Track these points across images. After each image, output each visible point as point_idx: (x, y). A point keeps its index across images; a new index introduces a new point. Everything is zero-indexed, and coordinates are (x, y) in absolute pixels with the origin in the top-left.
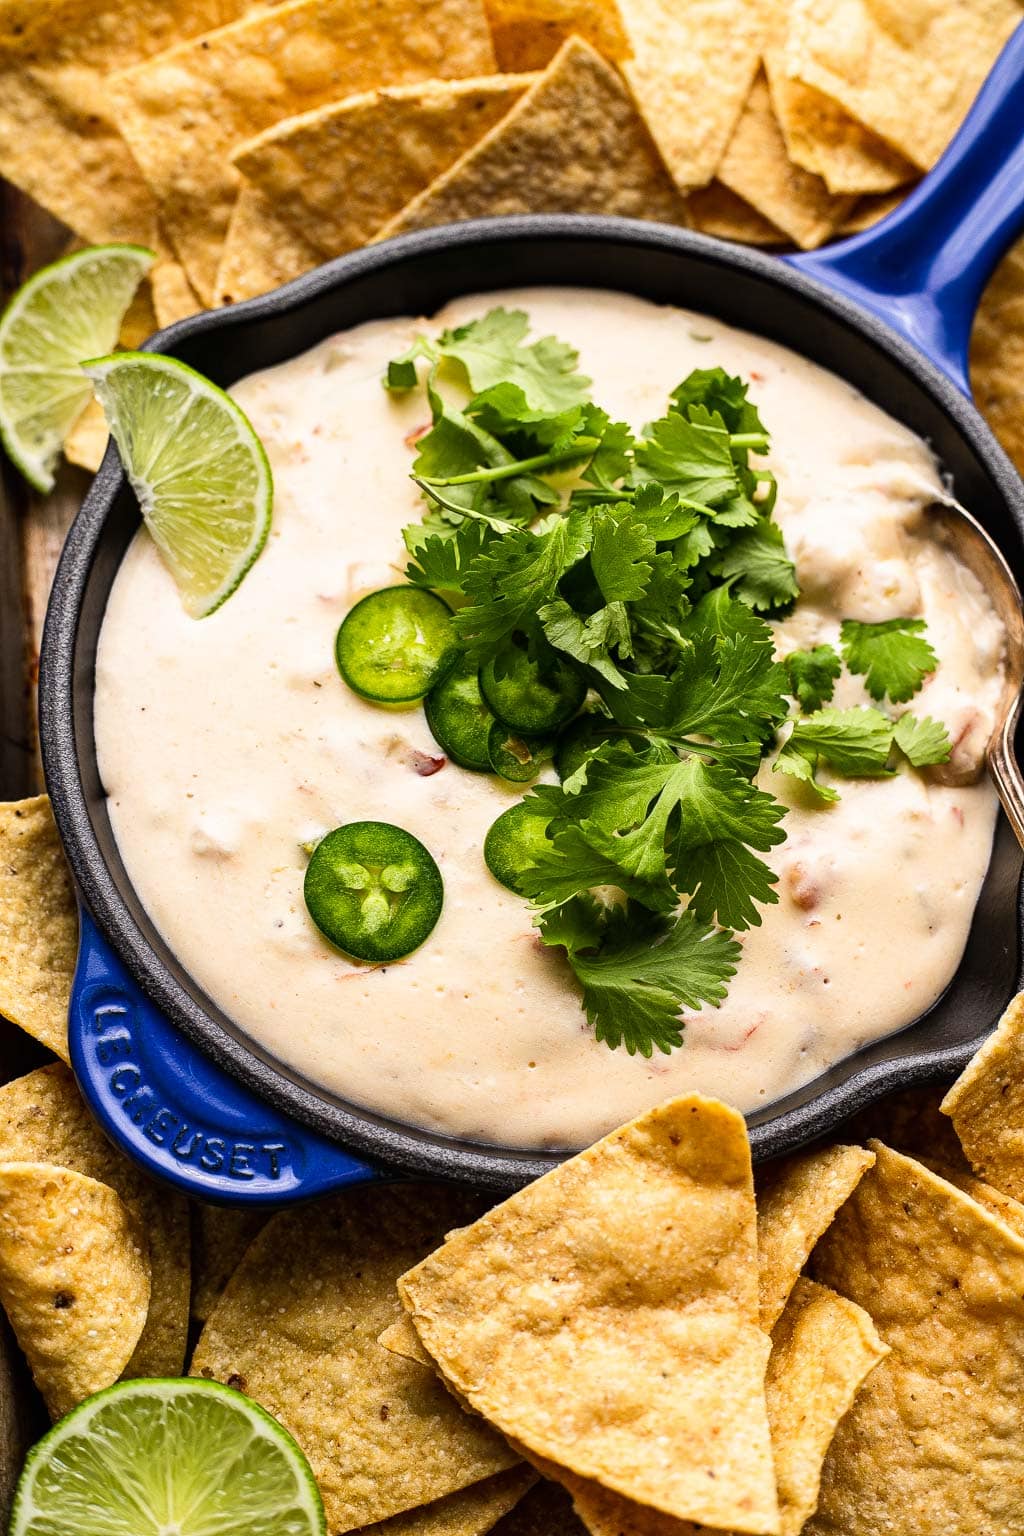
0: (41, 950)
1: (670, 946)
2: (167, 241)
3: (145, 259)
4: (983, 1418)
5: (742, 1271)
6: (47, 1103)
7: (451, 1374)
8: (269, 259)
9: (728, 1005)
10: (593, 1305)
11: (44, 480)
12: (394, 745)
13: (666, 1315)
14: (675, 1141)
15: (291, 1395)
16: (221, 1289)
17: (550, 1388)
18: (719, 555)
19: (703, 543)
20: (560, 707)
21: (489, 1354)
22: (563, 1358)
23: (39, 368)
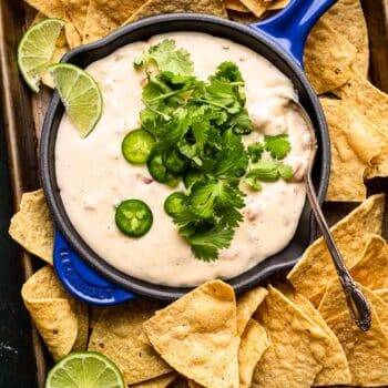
0: (44, 232)
1: (215, 231)
2: (68, 16)
3: (62, 23)
4: (296, 358)
5: (232, 323)
6: (48, 275)
7: (157, 349)
8: (99, 22)
9: (231, 248)
10: (193, 332)
11: (37, 89)
12: (138, 176)
13: (212, 335)
14: (215, 290)
15: (116, 349)
16: (97, 321)
17: (182, 355)
18: (229, 120)
19: (224, 117)
20: (185, 166)
21: (167, 344)
22: (186, 346)
23: (33, 56)
